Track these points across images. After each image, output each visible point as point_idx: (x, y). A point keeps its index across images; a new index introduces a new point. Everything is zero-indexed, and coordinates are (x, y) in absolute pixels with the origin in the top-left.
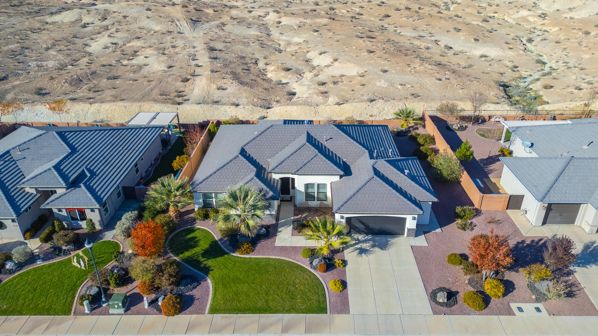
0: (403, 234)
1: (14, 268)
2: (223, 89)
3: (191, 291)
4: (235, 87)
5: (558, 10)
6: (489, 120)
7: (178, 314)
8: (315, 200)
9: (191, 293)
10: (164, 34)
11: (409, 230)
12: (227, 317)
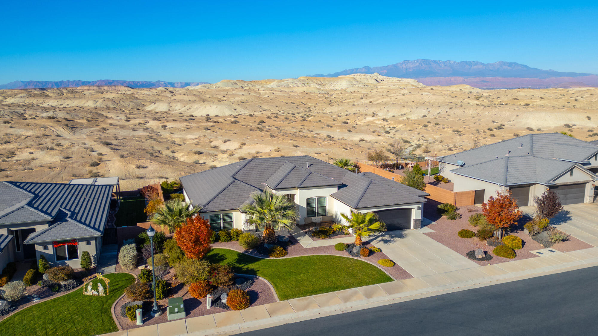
0: (410, 228)
1: (7, 308)
2: (144, 168)
3: (250, 287)
4: (155, 165)
5: (393, 116)
6: (406, 167)
7: (249, 307)
8: (315, 216)
9: (250, 289)
10: (39, 137)
11: (415, 221)
12: (302, 299)
